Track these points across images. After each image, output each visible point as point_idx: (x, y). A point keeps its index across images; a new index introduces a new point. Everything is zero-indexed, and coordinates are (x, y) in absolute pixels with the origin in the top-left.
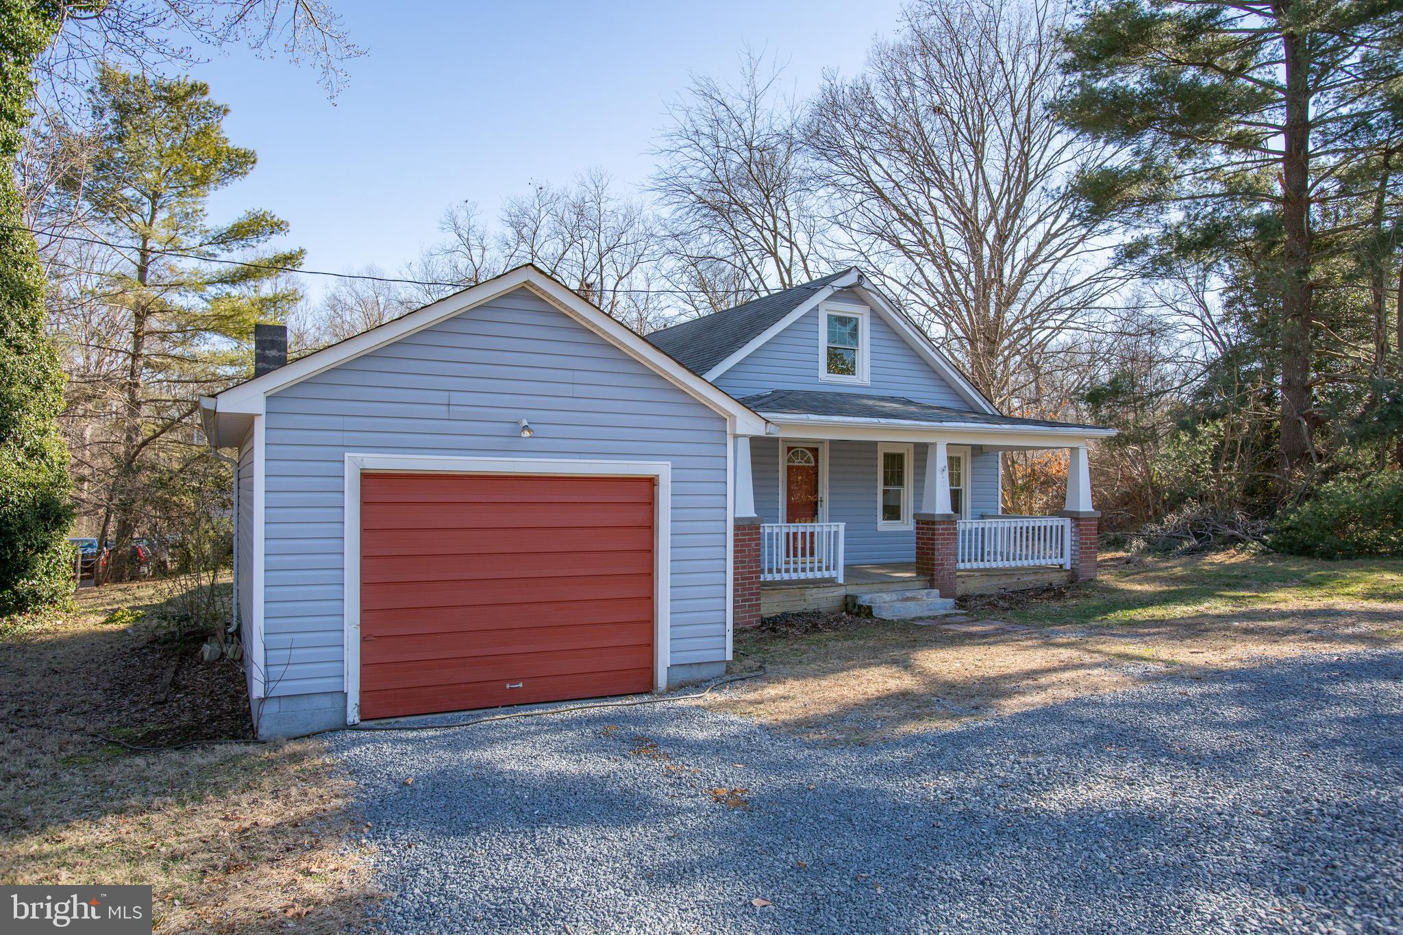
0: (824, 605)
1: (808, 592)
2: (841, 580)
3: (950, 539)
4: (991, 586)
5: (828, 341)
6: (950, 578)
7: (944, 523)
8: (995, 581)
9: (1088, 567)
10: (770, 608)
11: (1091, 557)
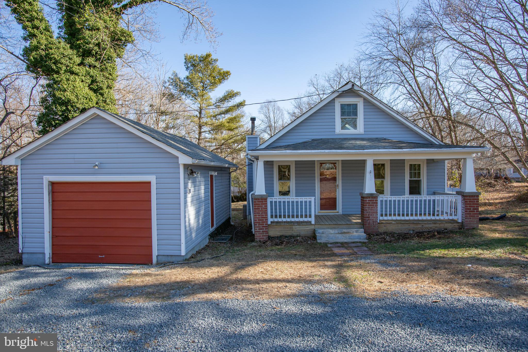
0: (302, 233)
1: (294, 227)
2: (313, 222)
3: (373, 205)
4: (403, 229)
5: (341, 116)
6: (373, 224)
7: (369, 198)
8: (406, 226)
9: (472, 221)
10: (274, 232)
11: (474, 216)
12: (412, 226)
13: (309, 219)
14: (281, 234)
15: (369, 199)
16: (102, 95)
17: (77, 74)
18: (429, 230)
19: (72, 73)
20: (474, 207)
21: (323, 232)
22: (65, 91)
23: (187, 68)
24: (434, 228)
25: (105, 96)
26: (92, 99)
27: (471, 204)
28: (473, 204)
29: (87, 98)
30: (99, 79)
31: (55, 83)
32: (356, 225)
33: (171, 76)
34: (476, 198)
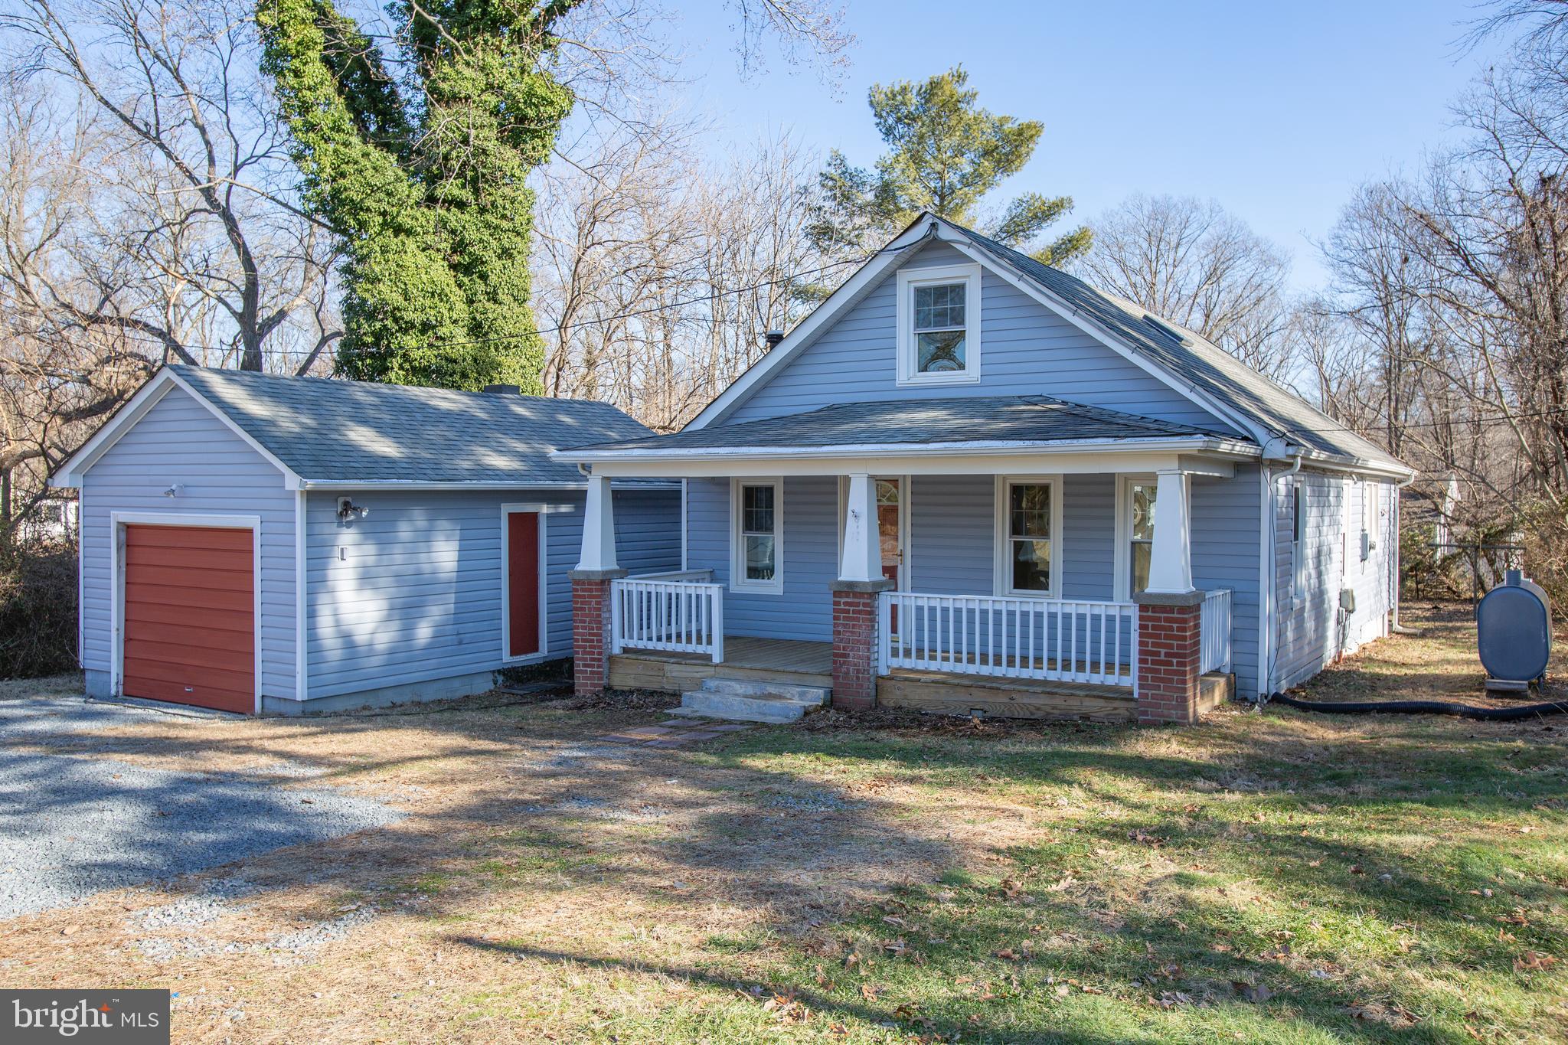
0: (685, 687)
1: (667, 667)
2: (717, 659)
3: (857, 619)
4: (954, 702)
5: (917, 325)
6: (858, 678)
7: (847, 595)
8: (962, 696)
9: (1162, 697)
10: (623, 679)
11: (1171, 681)
12: (978, 697)
13: (709, 650)
14: (638, 685)
15: (847, 600)
16: (484, 277)
17: (409, 232)
18: (1032, 714)
19: (398, 230)
20: (1171, 646)
21: (717, 687)
22: (375, 280)
23: (889, 132)
24: (1049, 709)
25: (493, 279)
26: (446, 295)
27: (1158, 636)
28: (1167, 637)
29: (433, 294)
30: (471, 235)
31: (358, 261)
32: (820, 677)
33: (825, 170)
34: (1176, 615)
